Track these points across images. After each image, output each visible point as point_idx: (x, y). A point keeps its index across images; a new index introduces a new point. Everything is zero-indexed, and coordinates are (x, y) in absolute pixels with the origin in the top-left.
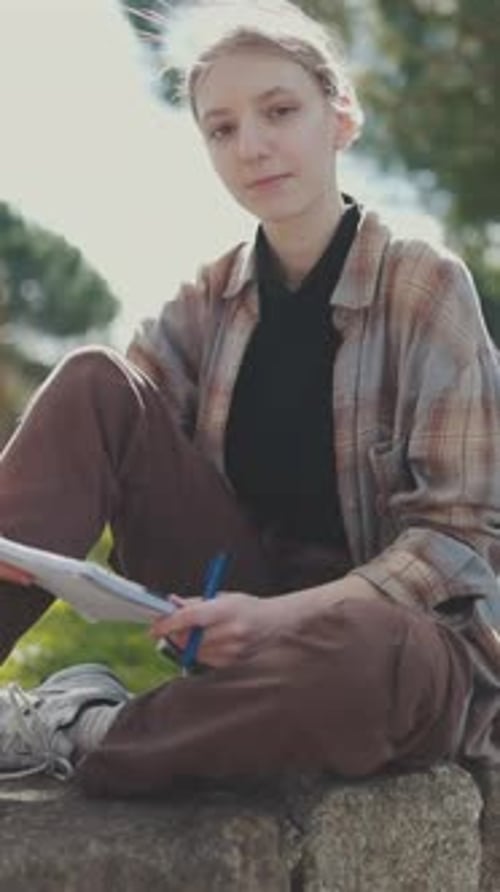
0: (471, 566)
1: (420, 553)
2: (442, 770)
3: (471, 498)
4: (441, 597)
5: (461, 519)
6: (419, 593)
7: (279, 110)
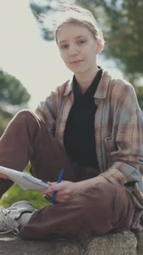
0: (134, 172)
1: (119, 169)
2: (126, 232)
3: (134, 153)
4: (125, 182)
5: (131, 159)
6: (119, 181)
7: (81, 42)
